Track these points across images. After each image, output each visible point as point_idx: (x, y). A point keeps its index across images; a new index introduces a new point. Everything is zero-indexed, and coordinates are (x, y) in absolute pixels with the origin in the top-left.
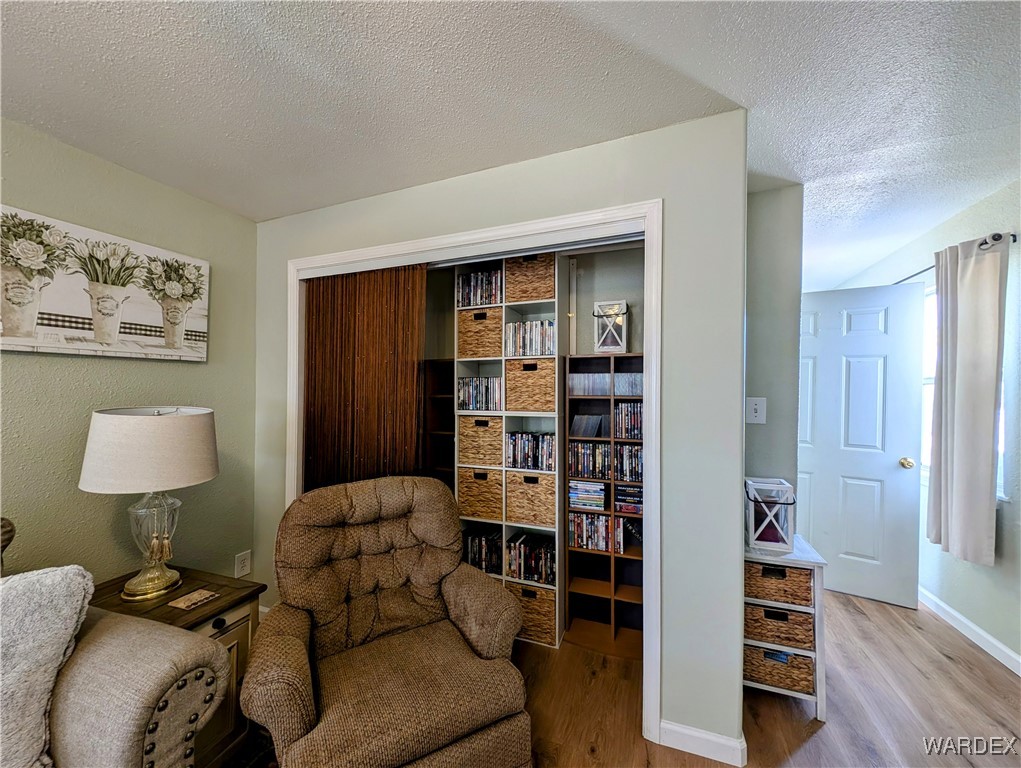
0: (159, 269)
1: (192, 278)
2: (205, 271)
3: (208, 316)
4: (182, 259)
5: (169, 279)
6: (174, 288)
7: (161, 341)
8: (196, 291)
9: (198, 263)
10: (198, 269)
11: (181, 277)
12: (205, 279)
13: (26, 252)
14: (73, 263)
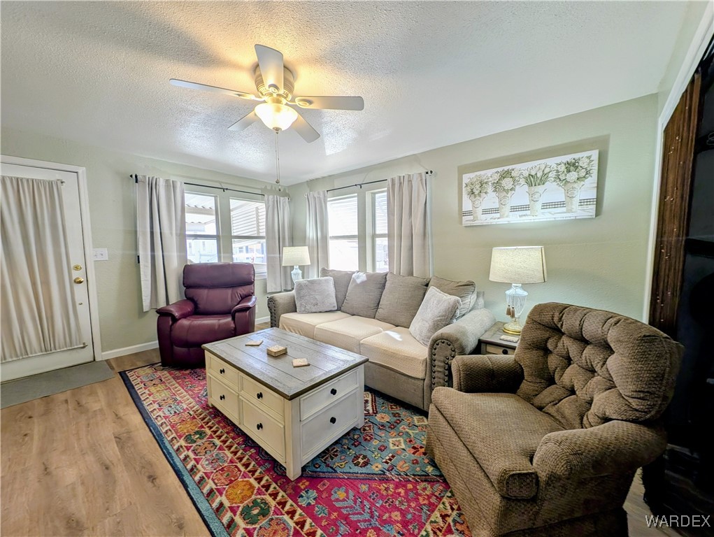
0: (562, 168)
1: (585, 165)
2: (595, 157)
3: (597, 187)
4: (578, 156)
5: (569, 171)
6: (573, 176)
7: (564, 209)
8: (588, 173)
9: (589, 154)
10: (590, 158)
11: (577, 168)
12: (595, 162)
13: (507, 183)
14: (522, 181)
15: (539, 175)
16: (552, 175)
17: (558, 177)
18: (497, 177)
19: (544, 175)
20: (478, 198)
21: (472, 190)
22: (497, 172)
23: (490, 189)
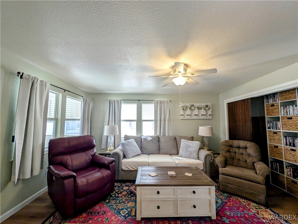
0: (205, 106)
1: (209, 107)
2: (211, 105)
3: (212, 112)
4: (208, 104)
5: (206, 107)
6: (207, 108)
7: (206, 116)
8: (210, 108)
9: (210, 104)
10: (210, 105)
11: (208, 107)
12: (211, 106)
13: (193, 108)
14: (196, 108)
15: (200, 107)
16: (203, 108)
17: (204, 108)
18: (190, 106)
19: (201, 107)
20: (185, 111)
21: (183, 108)
22: (190, 105)
23: (188, 109)
